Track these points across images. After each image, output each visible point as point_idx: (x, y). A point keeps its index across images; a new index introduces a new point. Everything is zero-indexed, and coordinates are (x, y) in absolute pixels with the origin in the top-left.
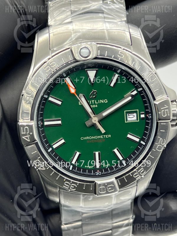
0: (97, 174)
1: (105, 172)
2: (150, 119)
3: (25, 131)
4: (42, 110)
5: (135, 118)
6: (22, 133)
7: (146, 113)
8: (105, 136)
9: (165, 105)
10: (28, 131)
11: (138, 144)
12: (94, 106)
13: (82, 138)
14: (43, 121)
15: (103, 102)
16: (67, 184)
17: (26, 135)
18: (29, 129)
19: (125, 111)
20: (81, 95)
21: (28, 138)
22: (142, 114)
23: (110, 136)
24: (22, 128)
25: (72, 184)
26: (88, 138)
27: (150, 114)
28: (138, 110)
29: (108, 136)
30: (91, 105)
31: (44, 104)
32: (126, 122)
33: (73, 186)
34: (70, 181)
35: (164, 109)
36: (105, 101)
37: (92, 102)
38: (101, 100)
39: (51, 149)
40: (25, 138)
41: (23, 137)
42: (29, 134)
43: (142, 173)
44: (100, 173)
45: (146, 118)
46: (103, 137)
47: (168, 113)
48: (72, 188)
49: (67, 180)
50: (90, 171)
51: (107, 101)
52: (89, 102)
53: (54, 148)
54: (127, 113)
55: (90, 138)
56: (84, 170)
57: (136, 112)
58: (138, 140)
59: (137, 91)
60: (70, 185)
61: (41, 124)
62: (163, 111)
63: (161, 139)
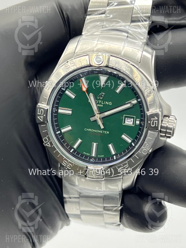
0: (91, 160)
1: (98, 161)
2: (143, 126)
3: (40, 112)
4: (59, 99)
5: (132, 123)
6: (38, 114)
7: (141, 121)
8: (104, 132)
9: (155, 117)
10: (43, 113)
11: (130, 144)
12: (100, 105)
13: (86, 129)
14: (57, 108)
15: (108, 104)
16: (65, 162)
17: (40, 115)
18: (44, 112)
19: (124, 115)
20: (91, 94)
21: (42, 118)
22: (138, 121)
23: (108, 132)
24: (39, 109)
25: (69, 164)
26: (90, 130)
27: (143, 122)
28: (135, 117)
29: (106, 132)
30: (98, 104)
31: (61, 95)
32: (123, 124)
33: (69, 165)
34: (67, 161)
35: (154, 120)
36: (110, 103)
37: (99, 102)
38: (106, 102)
39: (59, 132)
40: (40, 118)
41: (38, 117)
42: (43, 115)
43: (127, 168)
44: (93, 161)
45: (140, 125)
46: (103, 132)
47: (157, 124)
48: (68, 167)
49: (65, 159)
50: (86, 157)
51: (111, 104)
52: (97, 101)
53: (62, 132)
54: (126, 117)
55: (92, 130)
56: (82, 155)
57: (133, 118)
58: (130, 141)
59: (137, 101)
60: (67, 164)
61: (55, 110)
62: (153, 121)
63: (147, 144)
